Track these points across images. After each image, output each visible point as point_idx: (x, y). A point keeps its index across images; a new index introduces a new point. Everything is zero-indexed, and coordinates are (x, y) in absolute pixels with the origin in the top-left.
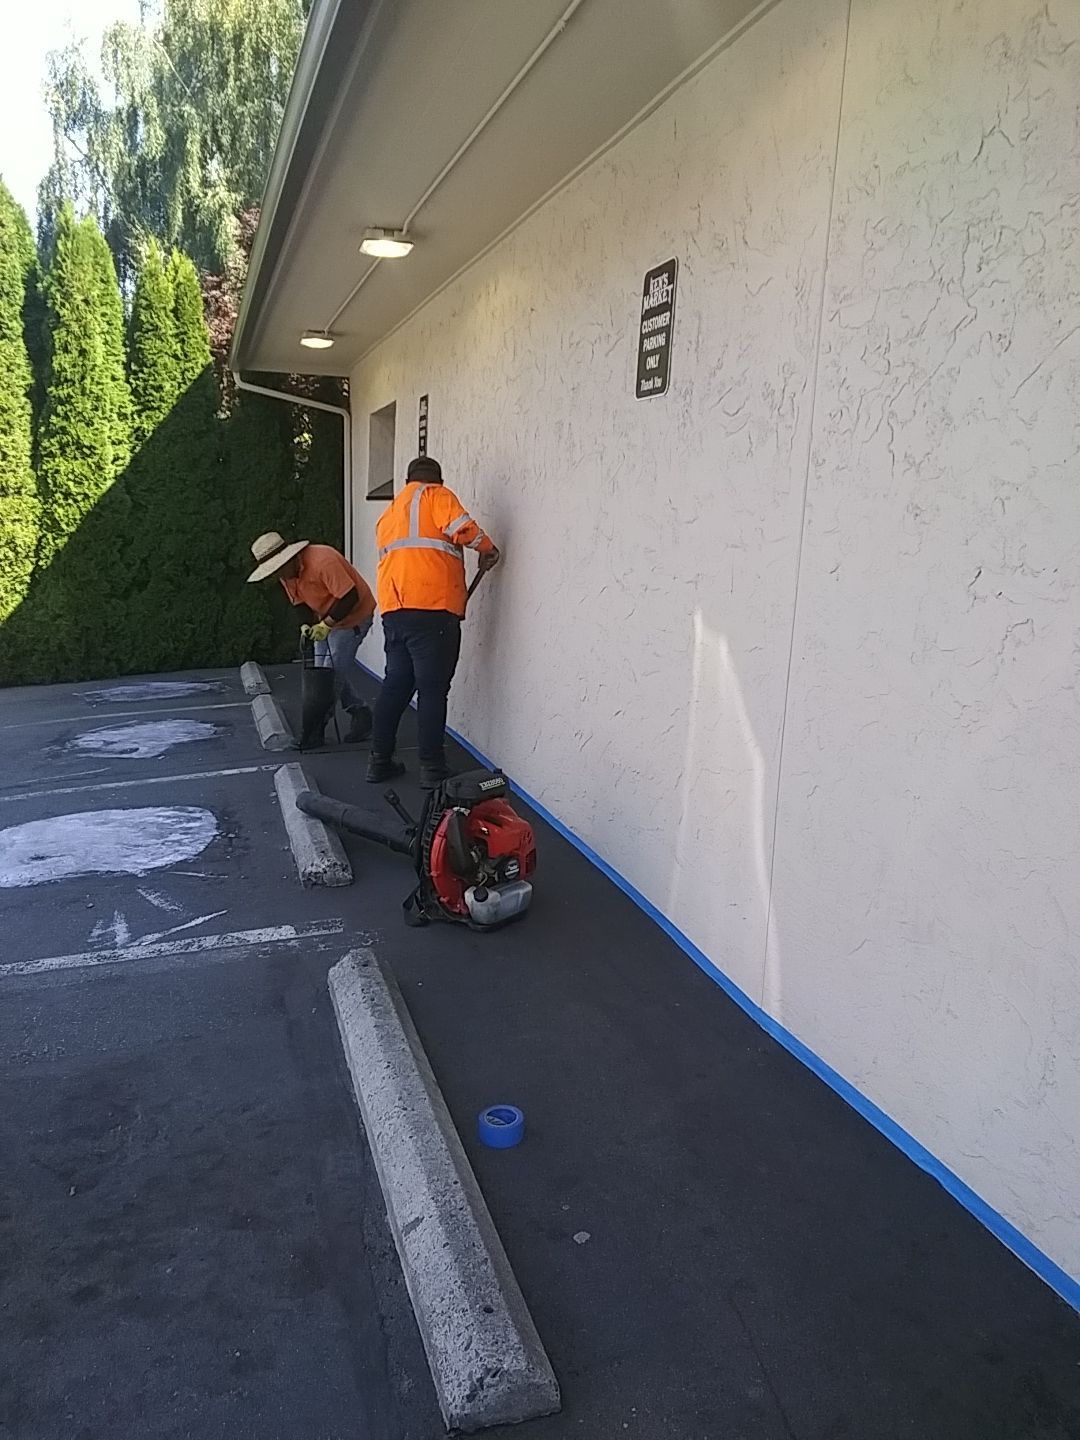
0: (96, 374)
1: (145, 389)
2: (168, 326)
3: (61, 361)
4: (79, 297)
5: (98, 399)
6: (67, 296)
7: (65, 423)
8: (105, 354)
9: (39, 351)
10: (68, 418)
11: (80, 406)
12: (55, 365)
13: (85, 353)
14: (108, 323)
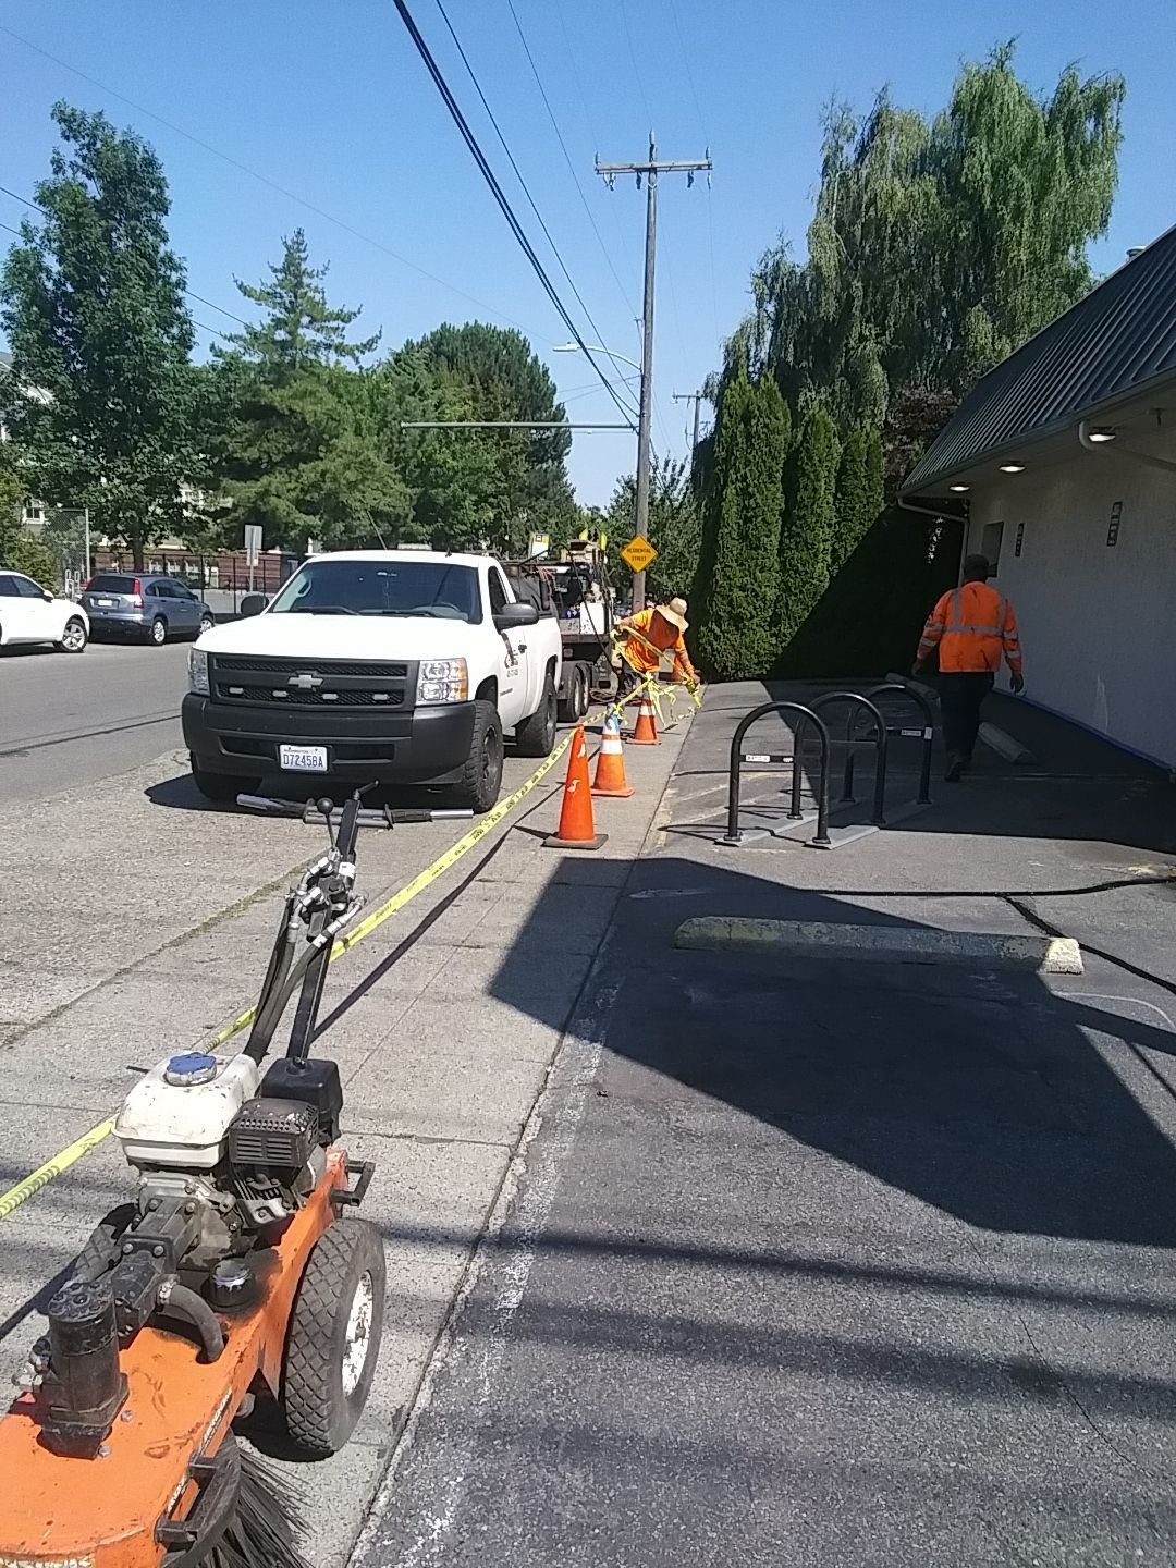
1: (844, 509)
2: (862, 471)
3: (802, 495)
4: (816, 458)
5: (819, 516)
6: (810, 459)
7: (800, 531)
9: (790, 488)
10: (802, 528)
11: (809, 521)
12: (798, 498)
13: (815, 490)
14: (829, 472)
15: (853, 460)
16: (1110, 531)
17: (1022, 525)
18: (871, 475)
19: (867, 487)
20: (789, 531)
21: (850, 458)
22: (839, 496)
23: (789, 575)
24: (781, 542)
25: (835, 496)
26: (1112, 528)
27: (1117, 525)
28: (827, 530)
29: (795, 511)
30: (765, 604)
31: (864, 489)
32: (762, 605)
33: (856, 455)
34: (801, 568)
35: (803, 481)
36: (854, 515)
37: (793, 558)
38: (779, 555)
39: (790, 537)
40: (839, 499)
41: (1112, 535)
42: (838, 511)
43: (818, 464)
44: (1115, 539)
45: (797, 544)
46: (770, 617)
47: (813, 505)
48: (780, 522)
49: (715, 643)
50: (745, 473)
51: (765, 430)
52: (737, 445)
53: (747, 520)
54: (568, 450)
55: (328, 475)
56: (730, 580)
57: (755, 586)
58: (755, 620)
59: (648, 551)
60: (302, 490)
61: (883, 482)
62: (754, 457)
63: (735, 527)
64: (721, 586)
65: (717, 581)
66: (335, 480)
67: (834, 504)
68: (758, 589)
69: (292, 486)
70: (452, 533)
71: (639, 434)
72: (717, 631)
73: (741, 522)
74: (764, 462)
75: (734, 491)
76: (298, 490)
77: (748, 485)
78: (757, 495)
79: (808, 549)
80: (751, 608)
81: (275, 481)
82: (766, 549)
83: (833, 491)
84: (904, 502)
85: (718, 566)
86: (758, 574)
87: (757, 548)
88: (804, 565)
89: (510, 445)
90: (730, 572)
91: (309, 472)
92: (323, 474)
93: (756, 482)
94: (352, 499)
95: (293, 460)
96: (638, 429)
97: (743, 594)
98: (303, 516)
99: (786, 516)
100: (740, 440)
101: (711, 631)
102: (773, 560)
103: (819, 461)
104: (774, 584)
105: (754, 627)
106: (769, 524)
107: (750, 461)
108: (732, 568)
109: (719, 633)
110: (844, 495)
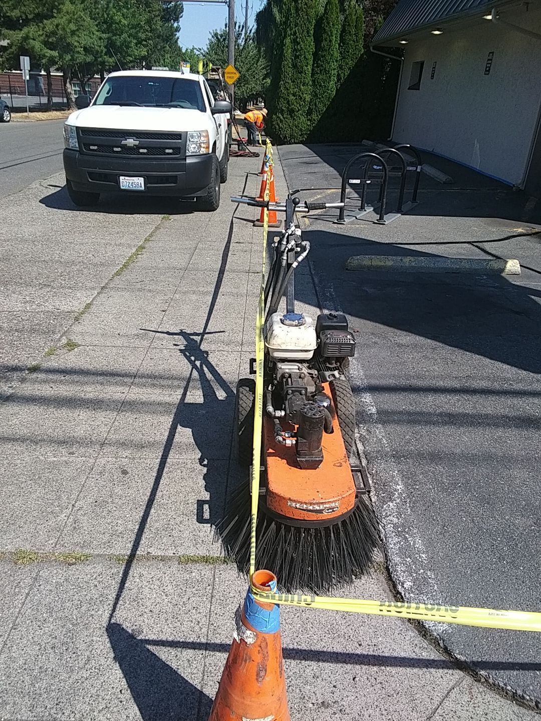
0: (333, 47)
1: (344, 52)
2: (353, 31)
3: (324, 44)
4: (331, 23)
5: (332, 55)
6: (328, 23)
8: (335, 41)
9: (318, 40)
10: (323, 62)
11: (327, 58)
12: (322, 45)
13: (330, 41)
14: (337, 31)
15: (349, 25)
16: (487, 67)
17: (436, 62)
18: (358, 33)
19: (355, 40)
20: (317, 63)
21: (347, 24)
22: (341, 44)
23: (317, 88)
24: (313, 70)
25: (339, 45)
26: (488, 65)
27: (491, 64)
28: (335, 63)
29: (320, 52)
30: (305, 103)
31: (354, 41)
32: (304, 104)
33: (350, 23)
34: (323, 84)
35: (324, 36)
36: (348, 55)
37: (319, 78)
38: (311, 77)
39: (317, 67)
40: (342, 46)
41: (488, 69)
42: (341, 53)
43: (332, 26)
44: (489, 71)
45: (321, 71)
46: (307, 110)
47: (329, 49)
48: (312, 59)
49: (280, 124)
50: (295, 30)
51: (305, 6)
52: (291, 15)
53: (297, 57)
54: (181, 14)
55: (60, 27)
56: (288, 90)
57: (300, 94)
58: (300, 111)
59: (235, 73)
60: (46, 35)
61: (363, 38)
62: (300, 22)
63: (290, 61)
64: (283, 93)
65: (281, 91)
66: (64, 29)
67: (339, 49)
68: (302, 95)
69: (41, 33)
70: (125, 61)
71: (229, 6)
72: (282, 117)
73: (293, 58)
74: (305, 24)
75: (289, 41)
76: (44, 36)
77: (297, 37)
78: (302, 43)
79: (326, 74)
80: (298, 105)
81: (31, 30)
82: (305, 73)
83: (339, 42)
84: (373, 49)
85: (282, 82)
86: (302, 87)
87: (301, 72)
88: (324, 83)
89: (153, 11)
90: (288, 86)
91: (49, 25)
92: (57, 26)
93: (301, 36)
94: (74, 40)
95: (40, 18)
96: (228, 3)
97: (294, 98)
98: (49, 51)
99: (315, 54)
100: (293, 12)
101: (279, 117)
102: (309, 80)
103: (333, 24)
104: (309, 92)
105: (300, 116)
106: (307, 59)
107: (298, 24)
108: (289, 83)
109: (282, 119)
110: (344, 44)
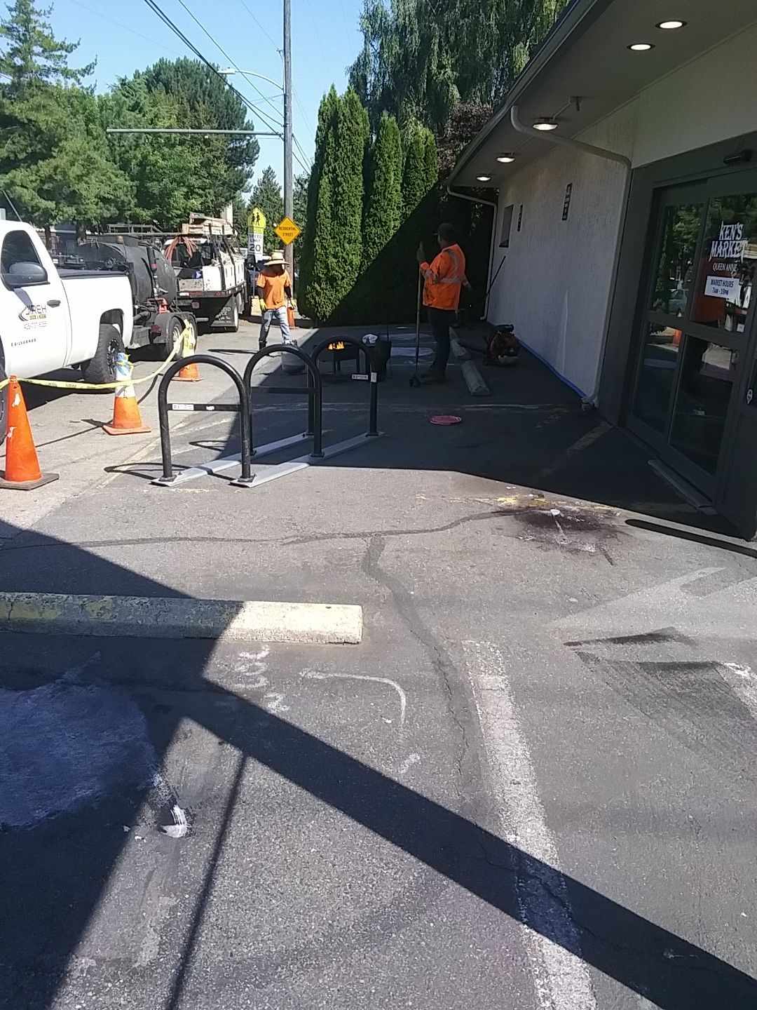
0: (390, 189)
1: (409, 195)
2: (421, 166)
3: (377, 184)
4: (387, 155)
6: (382, 155)
7: (376, 212)
8: (394, 181)
9: (368, 181)
10: (377, 209)
11: (383, 204)
12: (374, 186)
13: (386, 180)
15: (414, 158)
16: (565, 208)
17: (522, 206)
18: (428, 169)
19: (425, 178)
20: (369, 212)
21: (412, 155)
22: (405, 185)
23: (369, 246)
24: (363, 221)
25: (402, 185)
27: (568, 203)
28: (397, 212)
29: (372, 196)
30: (352, 267)
31: (423, 180)
32: (350, 269)
33: (416, 153)
34: (377, 241)
35: (377, 173)
36: (415, 200)
37: (371, 233)
38: (361, 231)
39: (369, 216)
40: (406, 188)
41: (565, 211)
42: (404, 197)
43: (387, 159)
44: (567, 214)
45: (374, 222)
47: (385, 191)
48: (362, 205)
49: (317, 298)
50: (335, 166)
51: (348, 132)
52: (329, 144)
53: (337, 203)
56: (326, 249)
57: (344, 255)
59: (294, 229)
61: (437, 175)
62: (341, 153)
63: (328, 208)
64: (320, 254)
65: (317, 250)
66: (64, 174)
67: (401, 192)
69: (33, 178)
71: (284, 140)
72: (318, 288)
73: (333, 204)
74: (348, 157)
75: (327, 180)
76: (38, 182)
77: (338, 175)
78: (344, 184)
79: (382, 226)
80: (342, 271)
81: (19, 175)
82: (351, 226)
84: (451, 190)
85: (317, 239)
86: (347, 245)
87: (345, 225)
88: (379, 238)
89: (212, 151)
91: (45, 167)
92: (56, 168)
93: (343, 174)
94: (81, 187)
95: (34, 158)
96: (283, 136)
97: (336, 261)
99: (365, 199)
101: (314, 288)
102: (357, 234)
103: (389, 157)
104: (359, 253)
105: (345, 286)
106: (353, 206)
107: (338, 156)
108: (327, 240)
110: (408, 184)
